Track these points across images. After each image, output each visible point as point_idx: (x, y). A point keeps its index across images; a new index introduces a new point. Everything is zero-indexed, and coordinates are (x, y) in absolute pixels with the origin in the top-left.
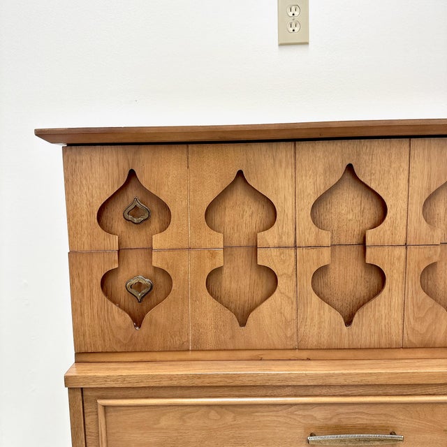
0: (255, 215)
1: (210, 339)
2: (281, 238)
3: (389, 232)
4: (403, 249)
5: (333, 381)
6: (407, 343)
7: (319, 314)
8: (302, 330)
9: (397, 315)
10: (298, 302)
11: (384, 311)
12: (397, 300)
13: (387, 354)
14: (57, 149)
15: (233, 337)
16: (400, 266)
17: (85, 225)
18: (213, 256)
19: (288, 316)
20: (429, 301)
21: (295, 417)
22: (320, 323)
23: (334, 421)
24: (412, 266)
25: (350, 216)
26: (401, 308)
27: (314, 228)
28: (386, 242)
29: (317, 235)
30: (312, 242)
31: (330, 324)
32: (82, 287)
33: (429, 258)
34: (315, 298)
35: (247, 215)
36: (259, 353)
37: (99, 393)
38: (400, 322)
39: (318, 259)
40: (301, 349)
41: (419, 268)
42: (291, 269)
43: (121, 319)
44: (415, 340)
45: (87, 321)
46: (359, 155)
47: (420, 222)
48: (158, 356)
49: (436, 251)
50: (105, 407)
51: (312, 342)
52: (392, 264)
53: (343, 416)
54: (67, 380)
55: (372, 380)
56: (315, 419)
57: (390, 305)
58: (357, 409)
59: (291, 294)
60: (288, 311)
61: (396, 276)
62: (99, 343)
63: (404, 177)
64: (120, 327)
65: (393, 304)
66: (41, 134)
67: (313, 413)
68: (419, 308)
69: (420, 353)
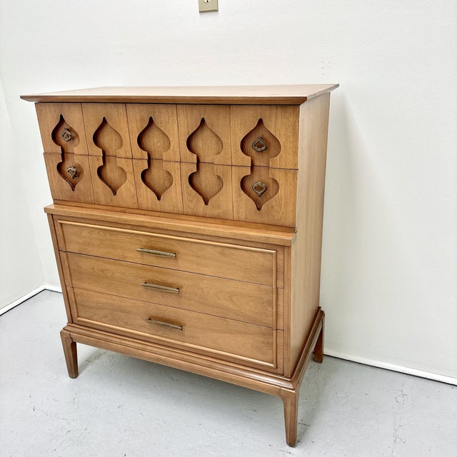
1: (102, 200)
2: (126, 153)
3: (172, 154)
4: (179, 164)
5: (144, 224)
6: (185, 212)
7: (146, 193)
8: (139, 200)
9: (179, 197)
10: (136, 184)
11: (174, 194)
12: (179, 190)
13: (178, 217)
14: (32, 104)
15: (111, 201)
16: (178, 172)
18: (99, 159)
19: (133, 193)
20: (194, 192)
21: (134, 239)
22: (147, 197)
23: (149, 244)
24: (184, 173)
26: (181, 194)
27: (140, 149)
28: (171, 159)
29: (141, 154)
30: (139, 156)
31: (151, 198)
32: (50, 169)
33: (192, 170)
34: (143, 184)
35: (114, 140)
36: (125, 209)
37: (59, 217)
38: (181, 201)
39: (142, 166)
40: (139, 210)
41: (187, 175)
42: (132, 170)
43: (67, 186)
44: (189, 211)
45: (54, 185)
46: (154, 112)
47: (186, 150)
48: (83, 205)
50: (61, 224)
51: (144, 206)
52: (175, 171)
53: (153, 242)
54: (45, 209)
55: (160, 226)
56: (141, 241)
57: (176, 192)
58: (161, 240)
59: (133, 182)
60: (133, 189)
61: (177, 177)
63: (176, 125)
64: (66, 190)
66: (22, 97)
67: (141, 239)
68: (189, 195)
69: (192, 218)
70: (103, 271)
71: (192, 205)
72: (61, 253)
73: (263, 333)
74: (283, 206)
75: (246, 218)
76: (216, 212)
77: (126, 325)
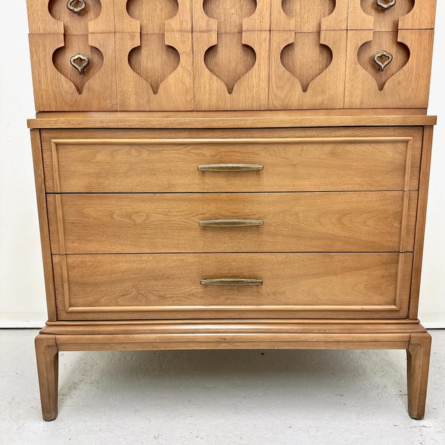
0: (164, 9)
1: (132, 103)
2: (182, 24)
3: (258, 21)
4: (268, 33)
6: (271, 107)
7: (210, 84)
8: (197, 97)
9: (264, 85)
11: (255, 81)
12: (264, 74)
15: (149, 101)
16: (265, 46)
17: (39, 13)
18: (133, 37)
19: (188, 85)
20: (287, 74)
21: (190, 154)
22: (211, 90)
24: (274, 45)
25: (233, 11)
26: (267, 79)
27: (205, 17)
28: (256, 27)
29: (207, 22)
30: (204, 27)
31: (217, 92)
32: (39, 61)
33: (286, 40)
34: (206, 71)
35: (158, 9)
38: (267, 90)
39: (209, 40)
41: (280, 48)
42: (189, 48)
43: (67, 86)
44: (277, 104)
45: (43, 87)
47: (280, 13)
49: (291, 35)
50: (57, 144)
51: (205, 106)
52: (261, 45)
53: (223, 154)
54: (29, 122)
56: (204, 156)
57: (259, 77)
59: (190, 68)
60: (188, 81)
61: (263, 54)
62: (53, 104)
64: (67, 92)
65: (261, 76)
67: (203, 152)
68: (280, 78)
69: (281, 114)
70: (129, 216)
71: (281, 94)
72: (50, 197)
73: (383, 263)
74: (413, 79)
75: (362, 103)
76: (318, 100)
77: (162, 299)
